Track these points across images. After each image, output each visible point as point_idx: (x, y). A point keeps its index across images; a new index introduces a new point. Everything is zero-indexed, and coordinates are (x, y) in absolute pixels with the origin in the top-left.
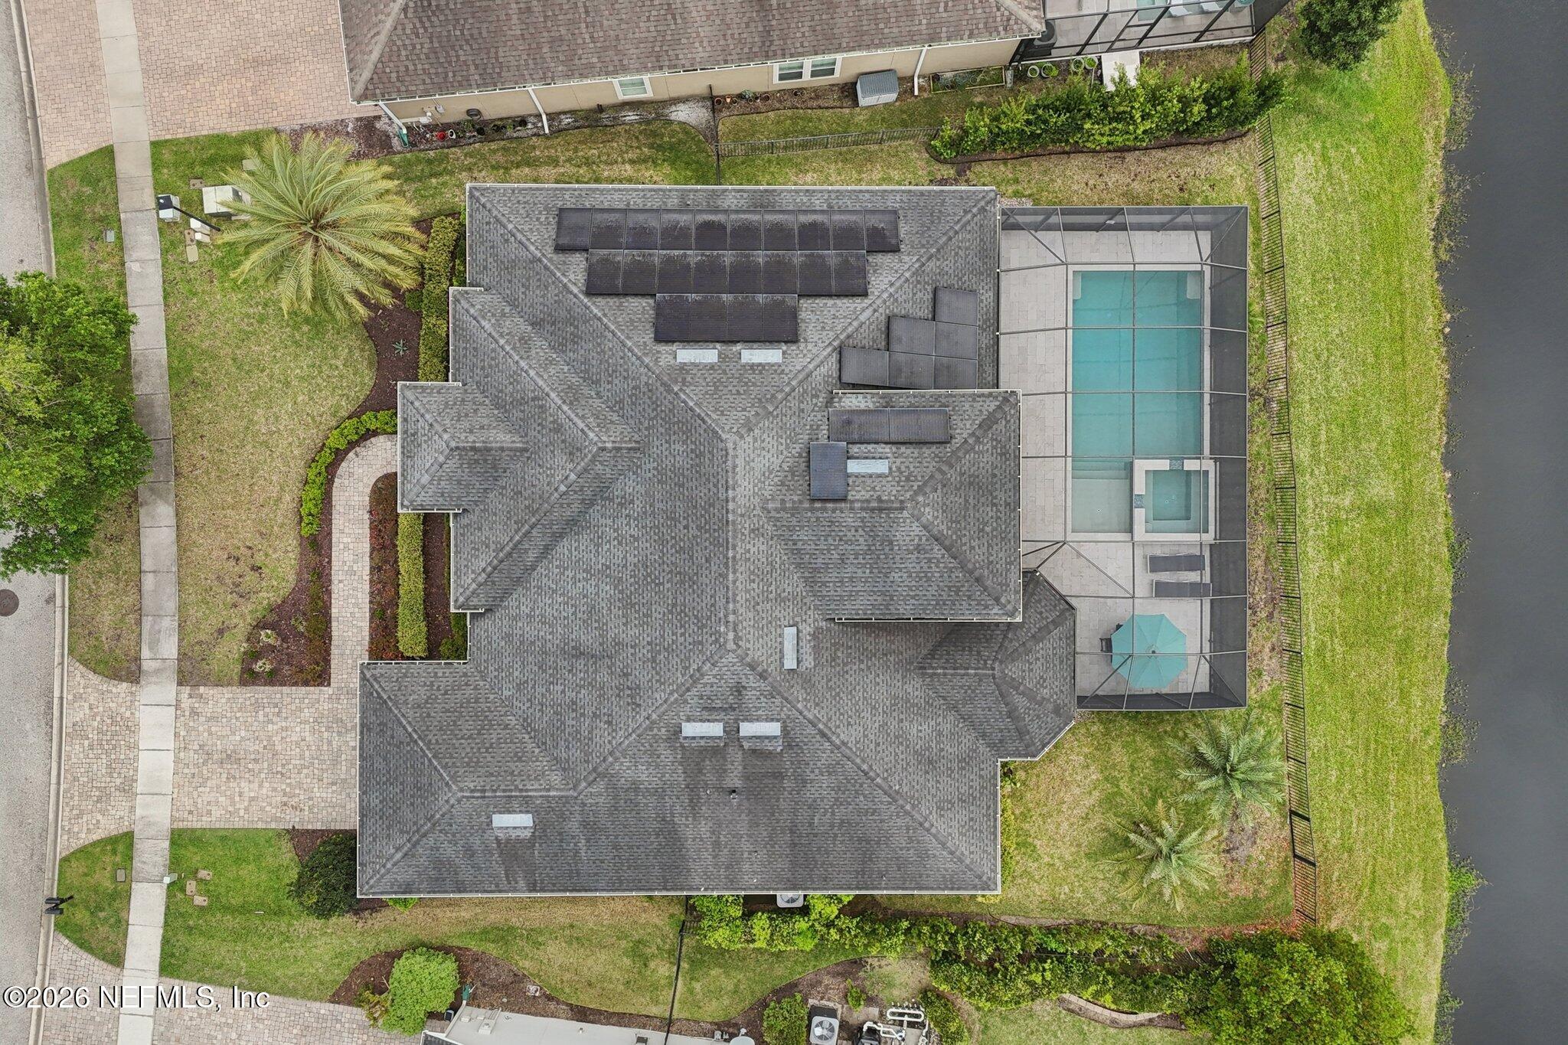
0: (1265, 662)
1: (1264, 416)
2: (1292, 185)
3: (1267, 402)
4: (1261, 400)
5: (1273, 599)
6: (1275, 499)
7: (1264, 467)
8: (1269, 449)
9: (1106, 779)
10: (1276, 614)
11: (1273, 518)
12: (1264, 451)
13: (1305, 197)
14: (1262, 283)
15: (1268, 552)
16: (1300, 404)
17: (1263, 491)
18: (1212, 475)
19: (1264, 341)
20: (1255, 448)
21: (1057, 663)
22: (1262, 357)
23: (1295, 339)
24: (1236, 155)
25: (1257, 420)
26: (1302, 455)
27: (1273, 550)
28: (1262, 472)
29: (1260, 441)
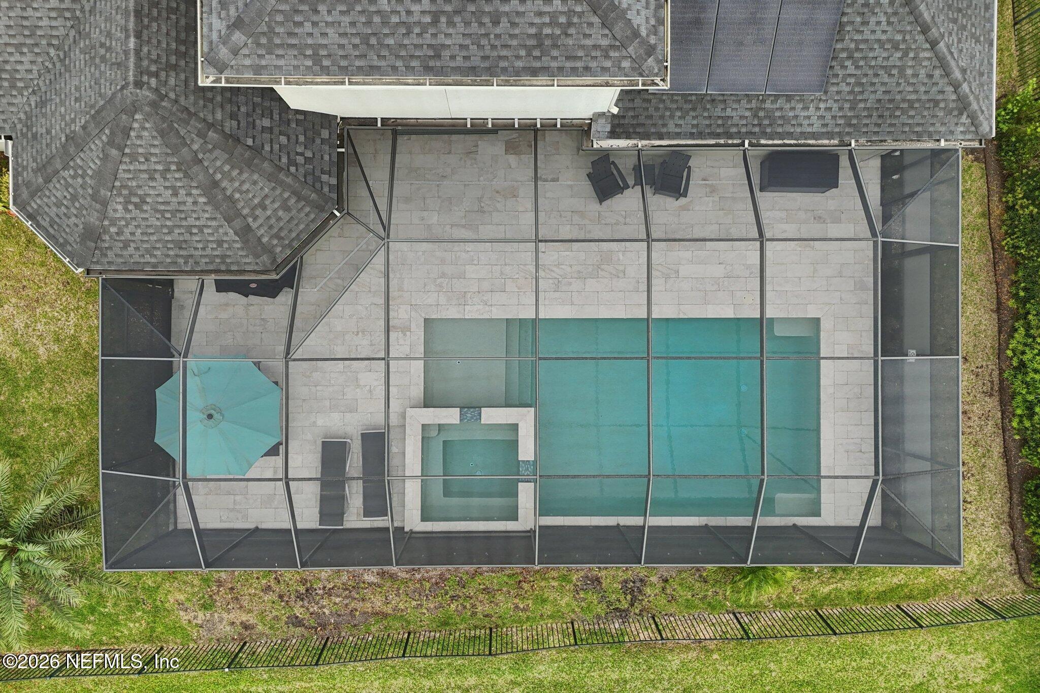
0: (225, 615)
1: (601, 609)
2: (943, 650)
3: (623, 614)
4: (625, 605)
5: (324, 626)
6: (476, 627)
7: (524, 610)
8: (549, 617)
9: (38, 370)
10: (299, 630)
11: (445, 624)
12: (548, 609)
13: (926, 669)
14: (801, 605)
15: (395, 618)
16: (617, 663)
17: (487, 609)
18: (510, 526)
19: (713, 608)
20: (552, 595)
21: (175, 236)
22: (689, 605)
23: (715, 656)
24: (994, 564)
25: (595, 598)
26: (542, 668)
27: (398, 625)
28: (517, 607)
29: (563, 603)
